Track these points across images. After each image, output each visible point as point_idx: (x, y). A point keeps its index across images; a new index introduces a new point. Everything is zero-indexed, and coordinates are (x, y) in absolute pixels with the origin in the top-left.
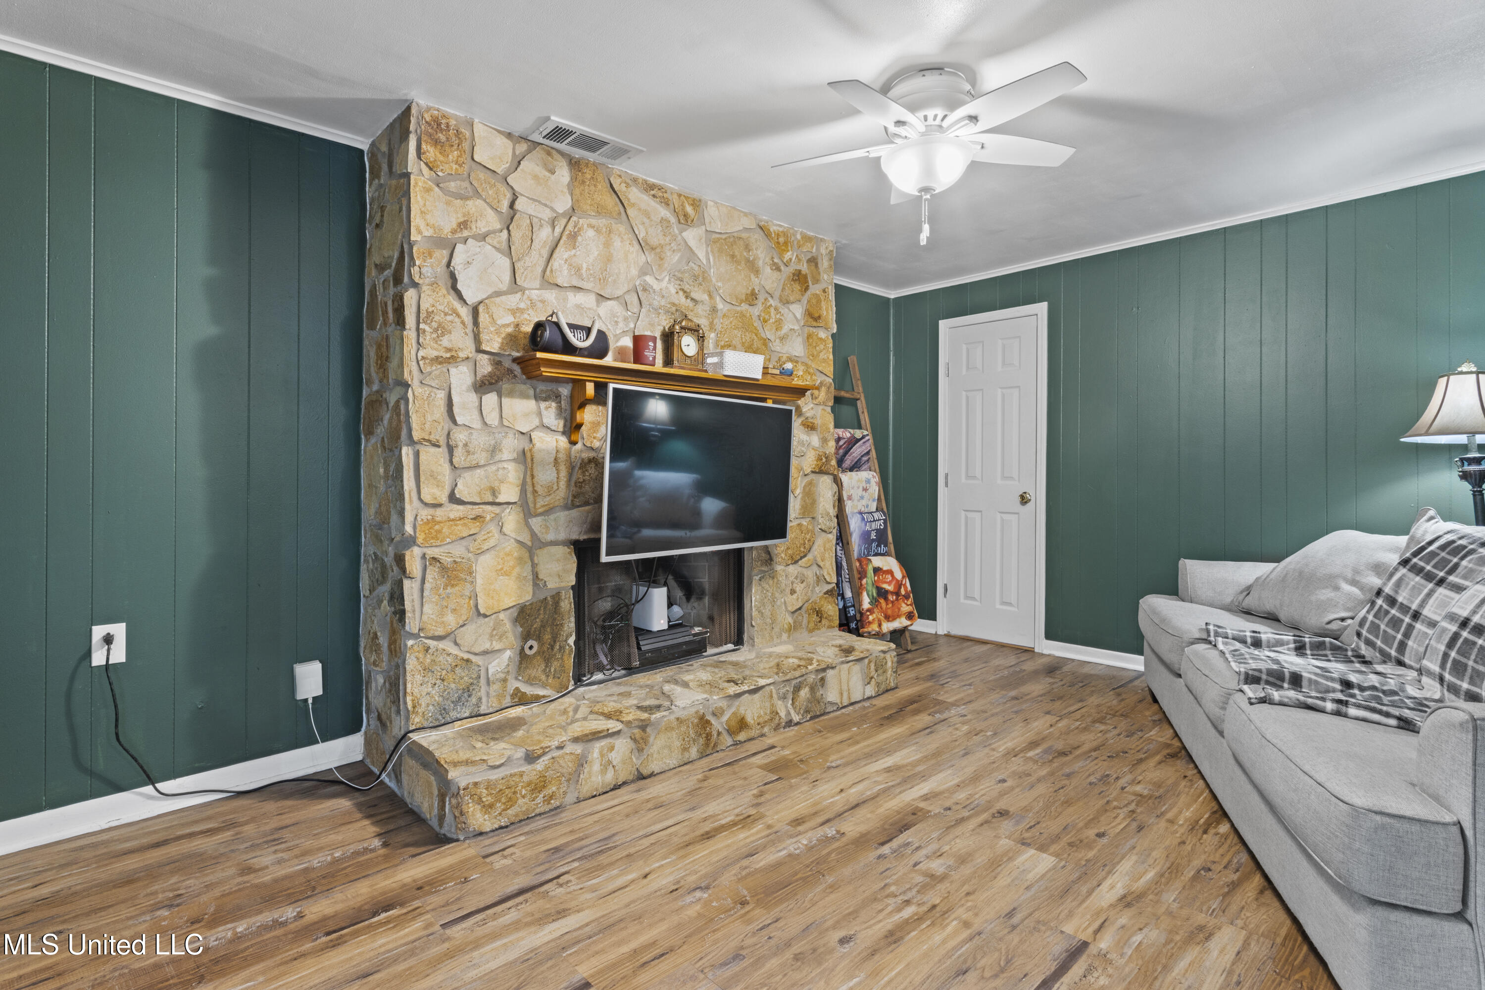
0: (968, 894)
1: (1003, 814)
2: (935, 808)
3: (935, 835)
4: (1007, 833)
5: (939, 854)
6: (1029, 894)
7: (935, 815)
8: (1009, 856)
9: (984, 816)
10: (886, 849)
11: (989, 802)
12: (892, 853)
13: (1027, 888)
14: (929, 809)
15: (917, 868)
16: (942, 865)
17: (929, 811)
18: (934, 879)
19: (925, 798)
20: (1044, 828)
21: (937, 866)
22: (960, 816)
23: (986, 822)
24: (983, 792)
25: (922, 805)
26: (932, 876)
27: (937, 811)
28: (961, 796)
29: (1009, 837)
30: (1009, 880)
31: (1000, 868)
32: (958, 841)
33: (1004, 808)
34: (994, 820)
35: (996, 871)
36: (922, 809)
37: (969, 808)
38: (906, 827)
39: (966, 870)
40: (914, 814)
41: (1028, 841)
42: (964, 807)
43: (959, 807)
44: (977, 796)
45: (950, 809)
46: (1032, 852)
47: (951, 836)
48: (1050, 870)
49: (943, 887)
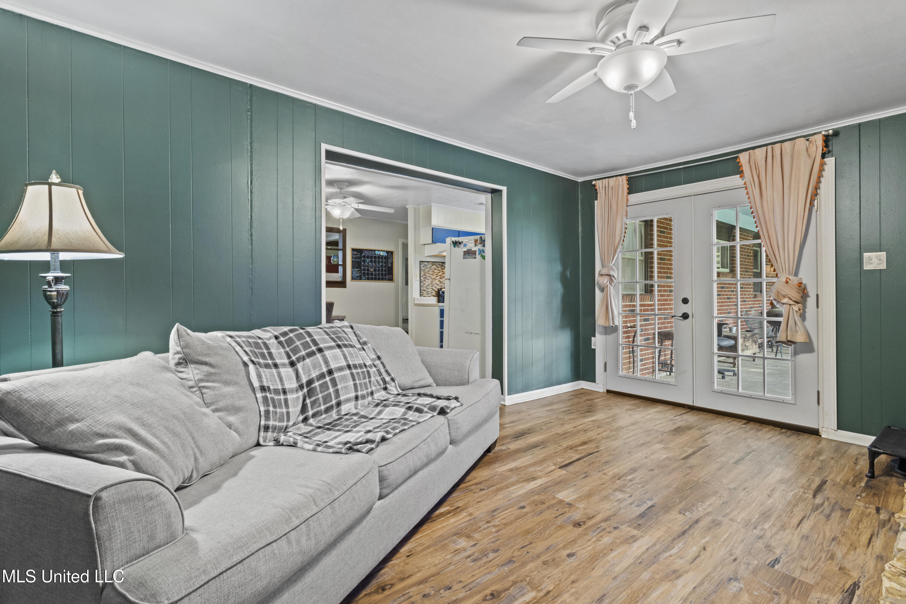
0: (603, 484)
1: (578, 524)
2: (627, 530)
3: (623, 511)
4: (578, 511)
5: (619, 501)
6: (575, 483)
7: (624, 524)
8: (580, 499)
9: (590, 523)
10: (650, 503)
11: (585, 534)
12: (645, 501)
13: (575, 485)
14: (629, 528)
15: (630, 495)
16: (617, 496)
17: (629, 526)
18: (620, 489)
19: (634, 539)
20: (554, 514)
21: (620, 495)
22: (607, 523)
23: (590, 519)
24: (590, 543)
25: (635, 532)
26: (621, 491)
27: (623, 526)
28: (606, 540)
29: (578, 508)
30: (583, 489)
31: (587, 493)
32: (609, 508)
33: (576, 529)
34: (584, 520)
35: (589, 492)
36: (634, 528)
37: (601, 529)
38: (642, 515)
39: (604, 493)
40: (639, 525)
41: (567, 506)
42: (604, 529)
43: (608, 530)
44: (594, 539)
45: (615, 528)
46: (567, 500)
47: (613, 510)
48: (561, 491)
49: (616, 486)
